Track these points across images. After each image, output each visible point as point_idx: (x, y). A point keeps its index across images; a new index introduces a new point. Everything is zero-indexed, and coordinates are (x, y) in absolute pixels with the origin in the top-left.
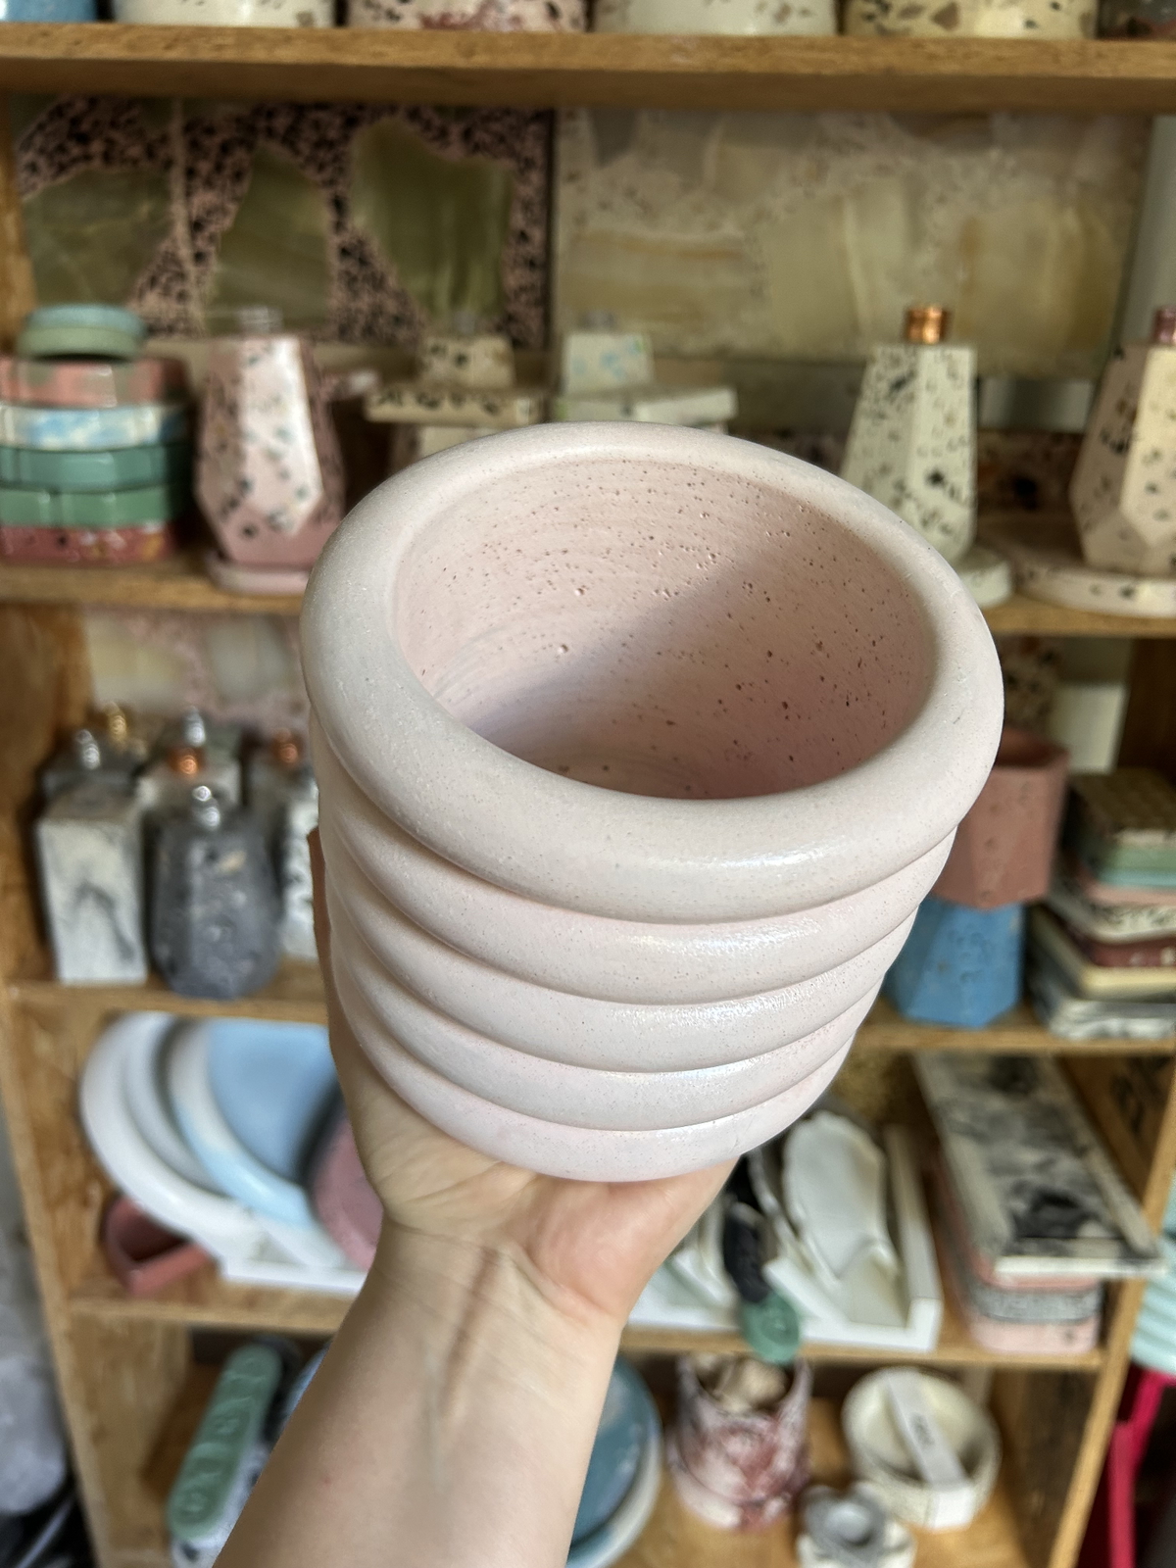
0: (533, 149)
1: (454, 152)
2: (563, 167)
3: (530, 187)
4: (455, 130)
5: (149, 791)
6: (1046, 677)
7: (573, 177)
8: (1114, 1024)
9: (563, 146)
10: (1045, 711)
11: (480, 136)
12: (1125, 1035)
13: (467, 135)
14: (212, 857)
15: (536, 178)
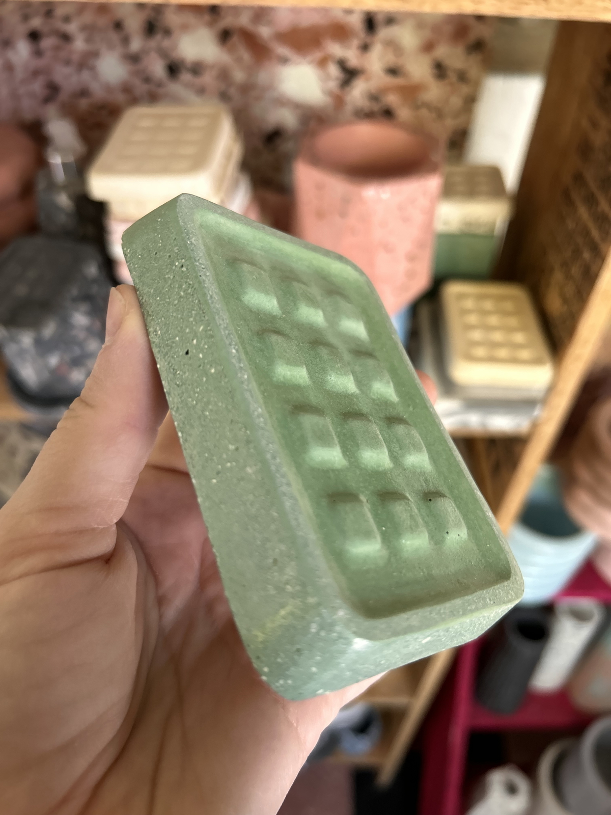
6: (472, 65)
10: (471, 101)
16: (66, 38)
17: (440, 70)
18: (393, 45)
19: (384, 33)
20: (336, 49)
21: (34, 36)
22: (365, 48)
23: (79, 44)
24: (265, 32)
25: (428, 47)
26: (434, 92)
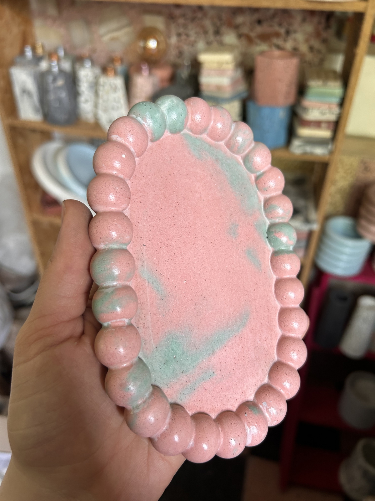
5: (44, 65)
6: (322, 48)
8: (309, 149)
12: (312, 154)
14: (55, 80)
16: (187, 35)
17: (311, 49)
18: (295, 40)
19: (293, 36)
20: (275, 41)
21: (179, 35)
22: (285, 41)
23: (192, 38)
24: (252, 35)
25: (307, 41)
26: (309, 56)
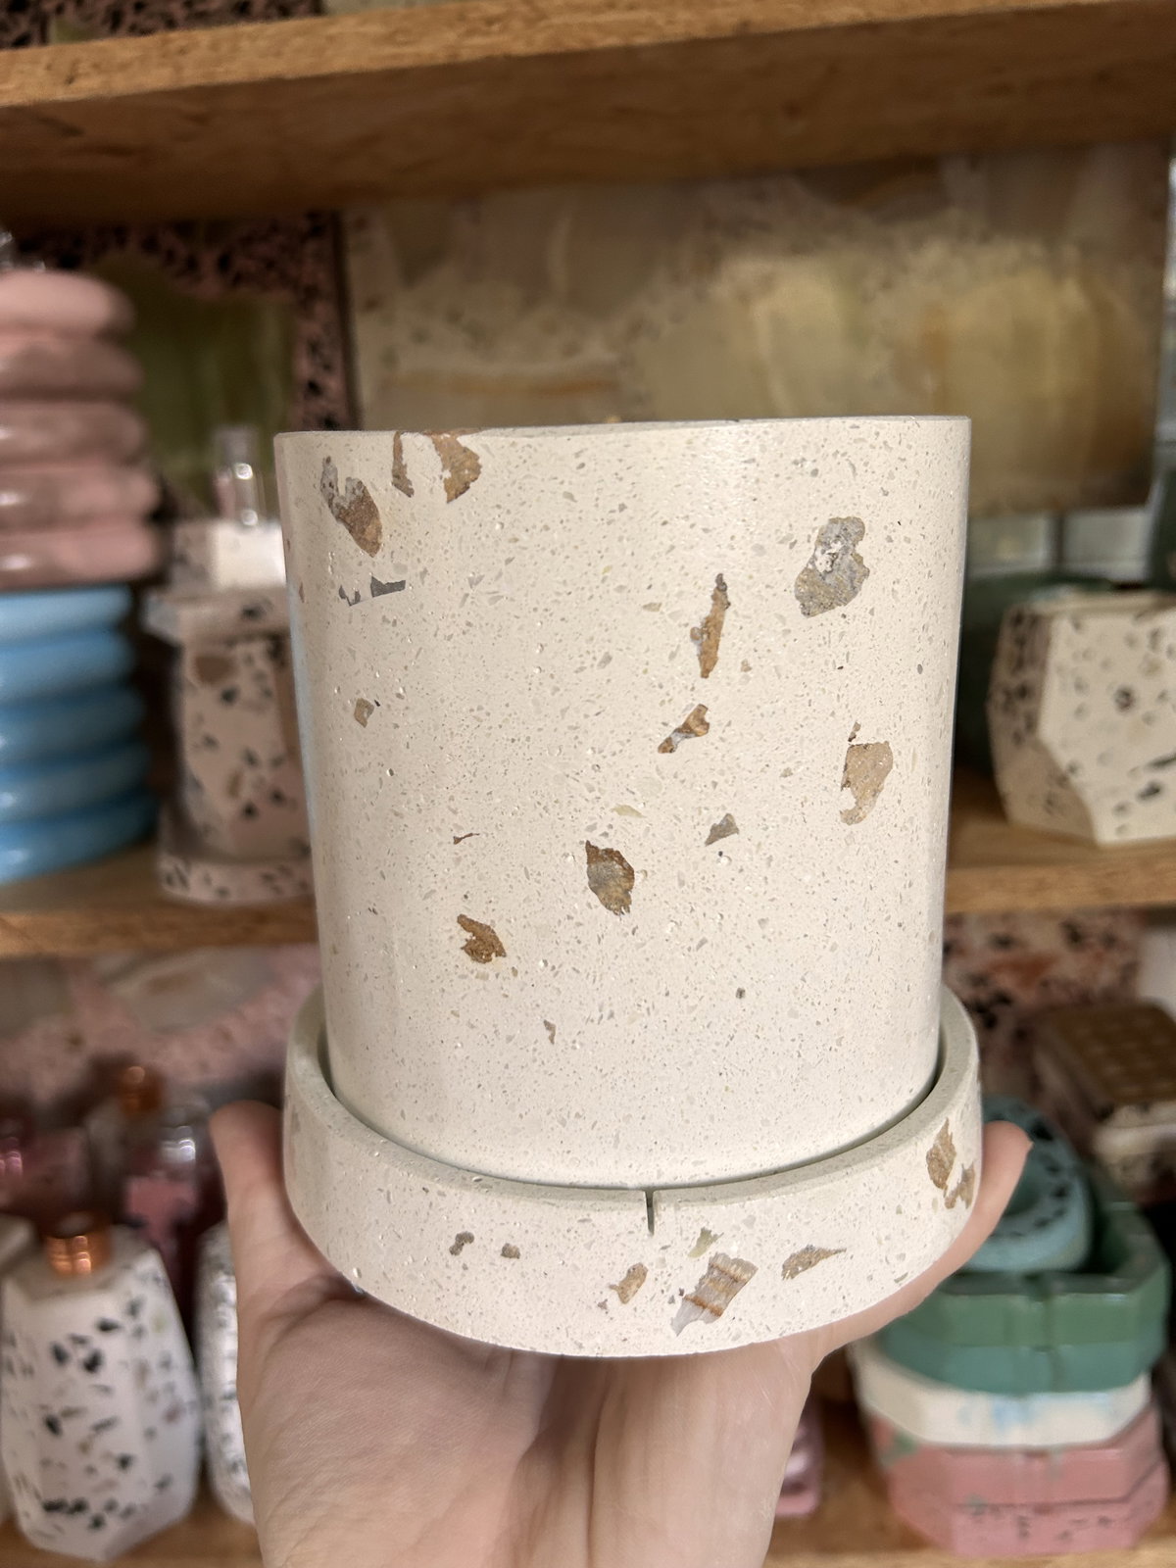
0: (313, 271)
1: (210, 287)
2: (358, 291)
3: (317, 323)
4: (208, 260)
7: (372, 305)
9: (355, 265)
11: (241, 263)
13: (224, 264)
15: (323, 310)
